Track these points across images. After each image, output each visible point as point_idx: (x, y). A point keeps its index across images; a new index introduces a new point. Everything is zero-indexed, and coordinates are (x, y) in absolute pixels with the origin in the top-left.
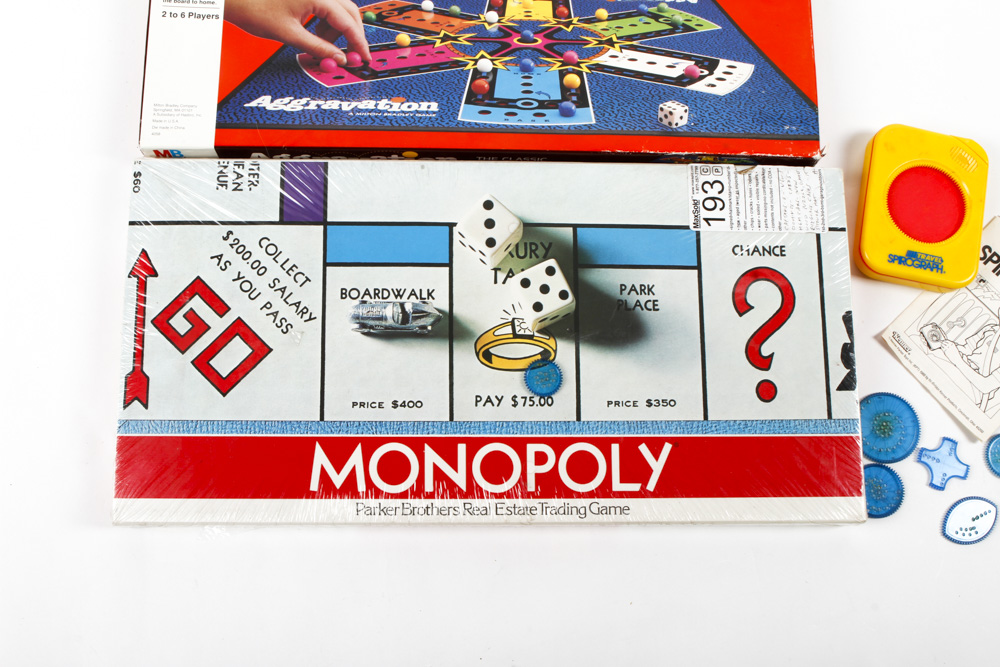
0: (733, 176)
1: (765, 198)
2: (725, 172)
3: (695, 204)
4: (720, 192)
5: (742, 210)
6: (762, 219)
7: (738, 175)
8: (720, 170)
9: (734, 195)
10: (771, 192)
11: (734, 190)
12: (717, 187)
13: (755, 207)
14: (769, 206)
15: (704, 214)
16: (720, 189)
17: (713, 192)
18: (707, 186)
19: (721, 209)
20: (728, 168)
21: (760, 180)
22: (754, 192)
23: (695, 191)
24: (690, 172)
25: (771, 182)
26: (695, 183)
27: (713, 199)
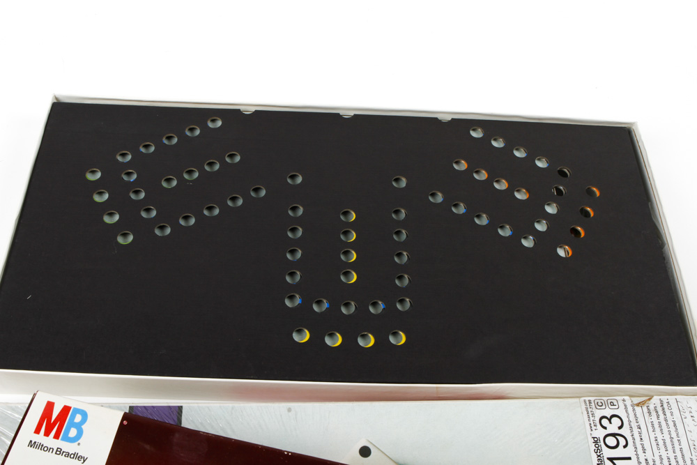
0: (630, 409)
1: (669, 432)
2: (621, 404)
3: (596, 442)
4: (620, 428)
5: (647, 446)
6: (672, 456)
7: (636, 407)
8: (615, 403)
9: (636, 431)
10: (675, 425)
11: (634, 425)
12: (616, 421)
13: (661, 443)
14: (675, 440)
15: (607, 453)
16: (620, 424)
17: (613, 427)
18: (605, 422)
19: (625, 447)
20: (624, 400)
21: (660, 413)
22: (656, 426)
23: (594, 428)
24: (584, 407)
25: (672, 415)
26: (592, 418)
27: (614, 435)
